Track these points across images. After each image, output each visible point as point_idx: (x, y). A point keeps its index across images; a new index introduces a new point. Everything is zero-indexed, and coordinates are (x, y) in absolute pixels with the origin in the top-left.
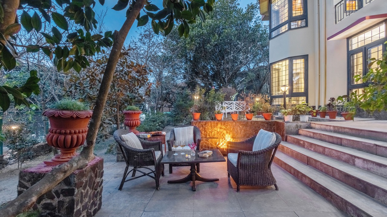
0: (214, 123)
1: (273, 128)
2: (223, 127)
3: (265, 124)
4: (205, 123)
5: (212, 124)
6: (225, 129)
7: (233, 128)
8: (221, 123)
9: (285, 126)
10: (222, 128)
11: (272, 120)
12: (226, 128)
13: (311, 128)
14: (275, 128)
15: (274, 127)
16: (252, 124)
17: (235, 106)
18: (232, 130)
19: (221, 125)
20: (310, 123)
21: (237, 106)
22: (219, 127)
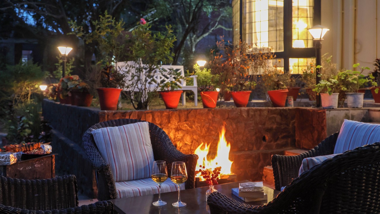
0: (161, 116)
1: (291, 126)
2: (185, 126)
3: (275, 116)
4: (138, 115)
5: (157, 119)
6: (187, 132)
7: (208, 129)
8: (179, 116)
9: (327, 117)
10: (181, 129)
11: (286, 106)
12: (191, 127)
13: (371, 121)
14: (296, 125)
15: (294, 123)
16: (250, 116)
17: (161, 78)
18: (206, 133)
19: (180, 121)
20: (369, 110)
21: (163, 78)
22: (173, 127)
